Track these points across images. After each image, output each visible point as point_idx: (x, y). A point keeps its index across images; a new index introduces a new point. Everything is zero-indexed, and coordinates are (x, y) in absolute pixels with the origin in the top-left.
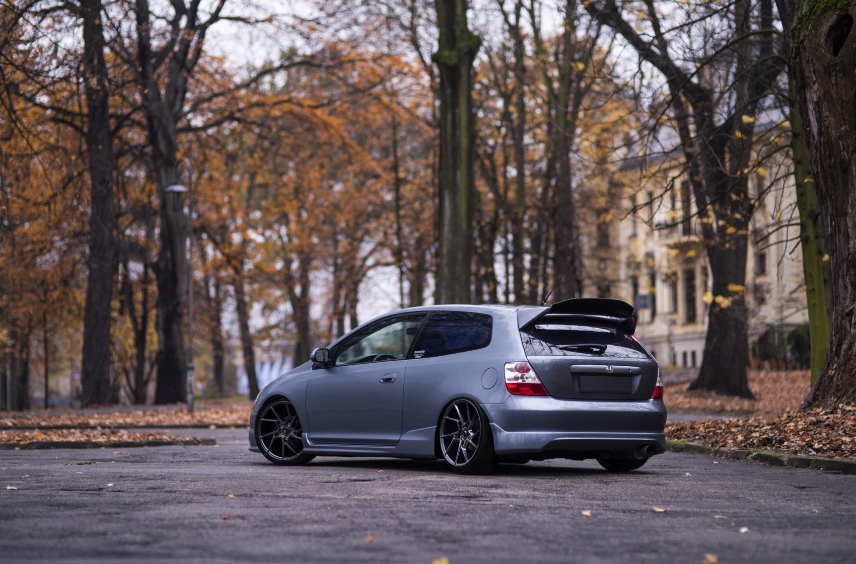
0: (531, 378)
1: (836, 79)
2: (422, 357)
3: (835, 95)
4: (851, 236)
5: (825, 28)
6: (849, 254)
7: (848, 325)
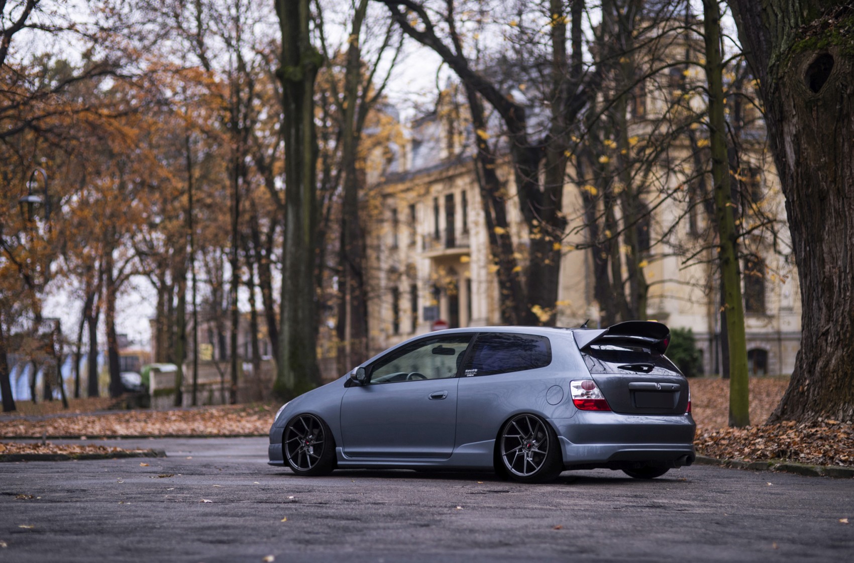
0: (596, 394)
1: (817, 114)
2: (475, 375)
3: (815, 129)
4: (826, 261)
5: (805, 66)
6: (824, 278)
7: (824, 344)
